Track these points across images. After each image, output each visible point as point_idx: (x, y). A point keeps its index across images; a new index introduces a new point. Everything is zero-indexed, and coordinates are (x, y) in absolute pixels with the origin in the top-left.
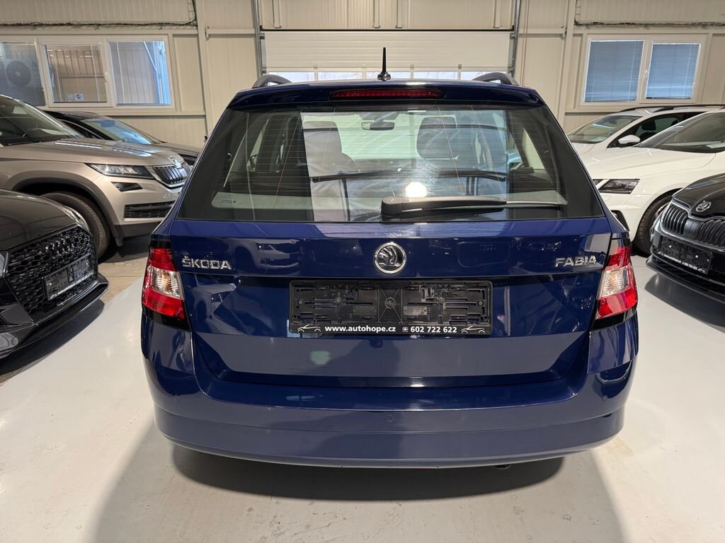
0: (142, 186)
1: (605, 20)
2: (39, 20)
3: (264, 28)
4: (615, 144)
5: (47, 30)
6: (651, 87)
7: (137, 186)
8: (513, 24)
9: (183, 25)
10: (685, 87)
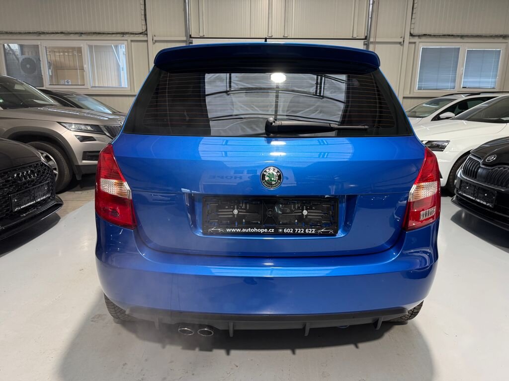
0: (96, 139)
1: (432, 33)
2: (42, 30)
3: (192, 36)
4: (437, 118)
5: (47, 37)
6: (466, 80)
7: (93, 139)
8: (366, 35)
9: (138, 34)
10: (491, 80)
